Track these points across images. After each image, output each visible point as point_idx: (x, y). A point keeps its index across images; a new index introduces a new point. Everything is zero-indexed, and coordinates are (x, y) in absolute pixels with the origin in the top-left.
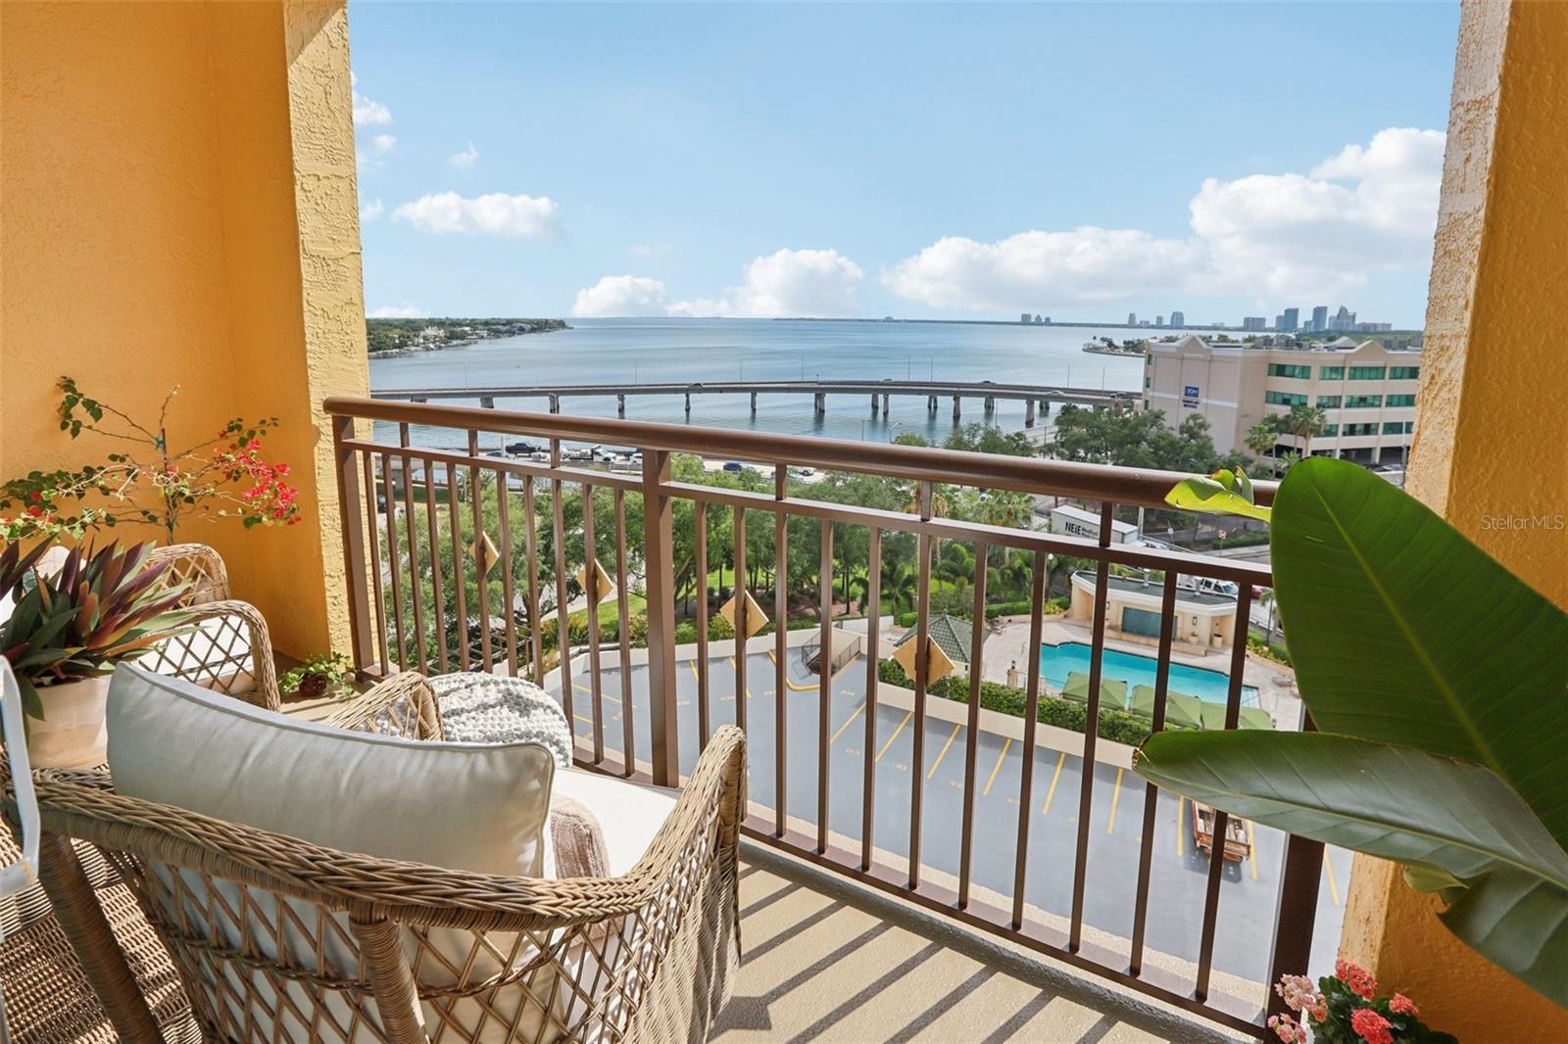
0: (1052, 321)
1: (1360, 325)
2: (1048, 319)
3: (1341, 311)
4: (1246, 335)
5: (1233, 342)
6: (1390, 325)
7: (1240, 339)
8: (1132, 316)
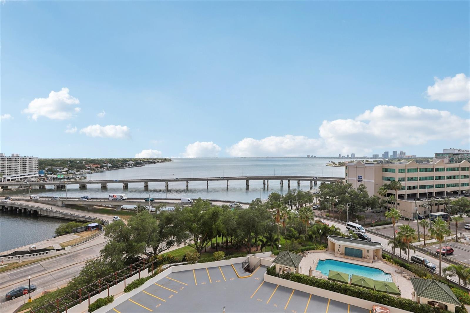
0: (316, 157)
1: (407, 156)
2: (315, 156)
3: (401, 152)
4: (374, 160)
5: (370, 162)
6: (416, 156)
7: (372, 161)
8: (340, 155)
